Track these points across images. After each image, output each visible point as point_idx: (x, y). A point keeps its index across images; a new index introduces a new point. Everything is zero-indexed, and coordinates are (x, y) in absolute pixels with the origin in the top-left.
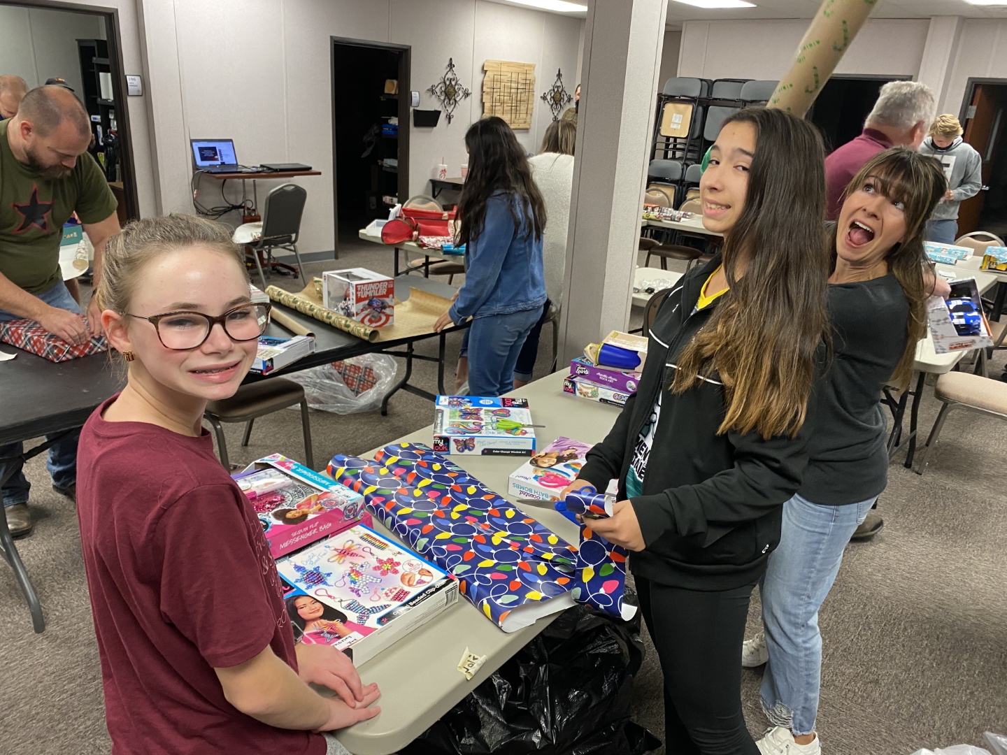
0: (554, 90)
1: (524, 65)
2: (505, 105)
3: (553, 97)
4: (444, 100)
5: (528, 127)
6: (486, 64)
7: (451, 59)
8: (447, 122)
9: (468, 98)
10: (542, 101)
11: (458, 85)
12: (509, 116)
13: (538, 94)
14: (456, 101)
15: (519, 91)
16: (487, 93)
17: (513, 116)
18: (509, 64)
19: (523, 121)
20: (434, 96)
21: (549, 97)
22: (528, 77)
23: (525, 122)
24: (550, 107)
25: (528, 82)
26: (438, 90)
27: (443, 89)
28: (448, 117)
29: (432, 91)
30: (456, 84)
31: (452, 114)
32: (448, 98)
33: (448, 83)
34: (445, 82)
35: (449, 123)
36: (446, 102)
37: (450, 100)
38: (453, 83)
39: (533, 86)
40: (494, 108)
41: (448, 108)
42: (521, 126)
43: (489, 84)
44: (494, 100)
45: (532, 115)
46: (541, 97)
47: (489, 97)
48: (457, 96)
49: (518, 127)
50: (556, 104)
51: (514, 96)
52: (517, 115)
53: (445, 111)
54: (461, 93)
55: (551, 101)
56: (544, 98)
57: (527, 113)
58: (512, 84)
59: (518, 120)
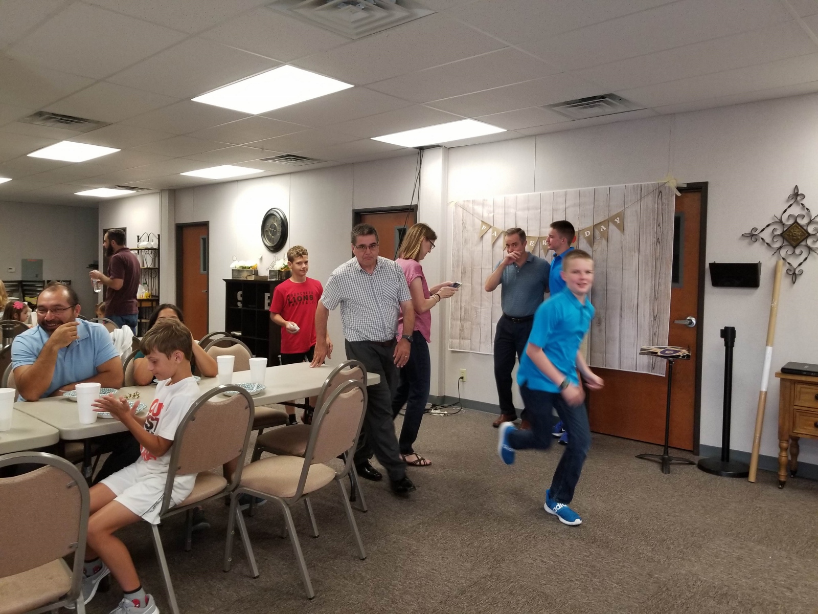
4: (780, 248)
7: (797, 187)
8: (789, 280)
14: (810, 249)
20: (757, 245)
26: (766, 235)
27: (779, 232)
28: (791, 273)
29: (752, 236)
30: (810, 222)
31: (802, 267)
32: (791, 245)
33: (791, 222)
34: (781, 221)
35: (794, 283)
36: (783, 252)
37: (795, 247)
38: (803, 222)
41: (789, 260)
48: (814, 242)
53: (784, 265)
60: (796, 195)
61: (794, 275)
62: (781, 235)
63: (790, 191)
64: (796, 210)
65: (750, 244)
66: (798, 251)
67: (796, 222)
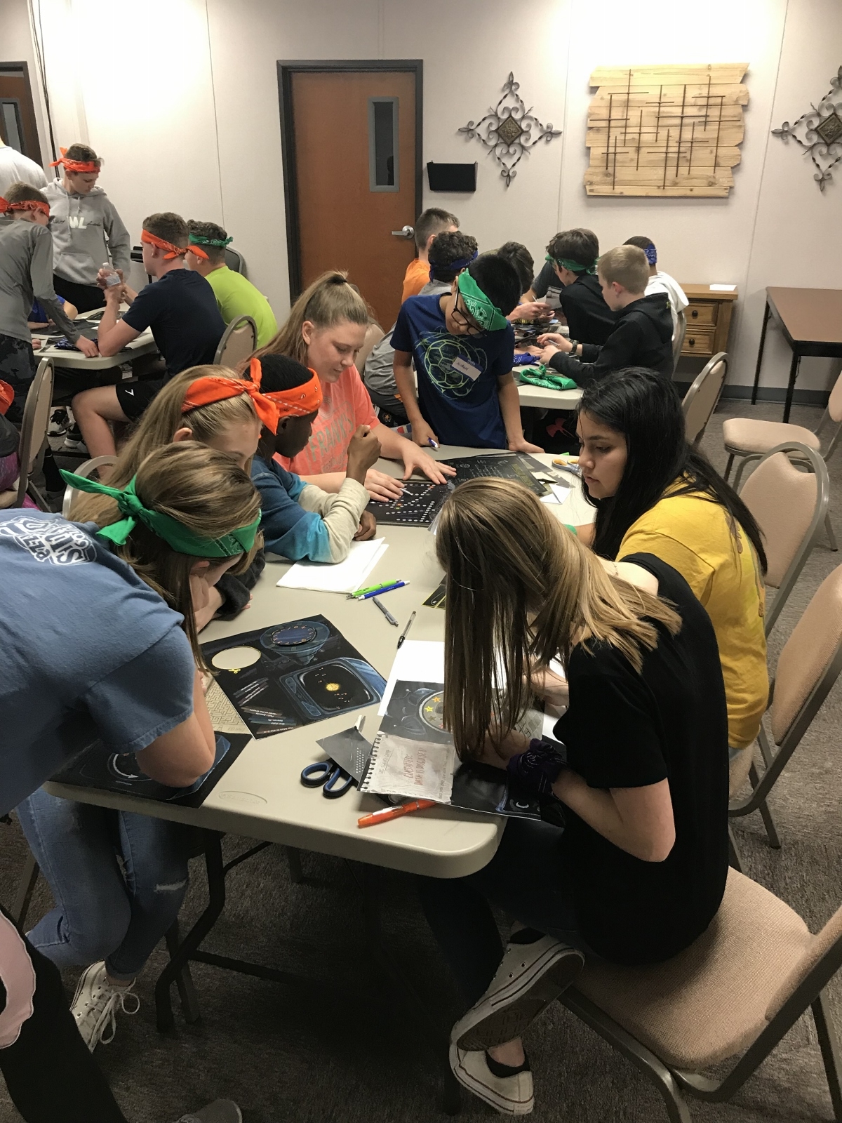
0: (819, 115)
1: (709, 68)
2: (643, 150)
3: (816, 130)
4: (496, 145)
5: (724, 193)
6: (597, 75)
7: (511, 74)
8: (503, 183)
9: (555, 142)
10: (778, 142)
11: (531, 118)
12: (661, 172)
13: (759, 124)
14: (523, 148)
15: (686, 121)
16: (598, 130)
17: (671, 172)
19: (705, 182)
20: (473, 141)
21: (801, 133)
22: (715, 91)
23: (711, 184)
24: (802, 150)
25: (712, 101)
26: (482, 130)
27: (494, 128)
28: (506, 174)
29: (468, 131)
30: (524, 117)
31: (515, 168)
32: (505, 143)
33: (505, 116)
34: (496, 114)
35: (508, 186)
36: (498, 151)
37: (509, 146)
38: (517, 116)
39: (740, 110)
40: (612, 157)
41: (503, 160)
42: (697, 192)
43: (604, 113)
44: (612, 141)
45: (736, 168)
46: (774, 133)
47: (602, 137)
48: (527, 140)
49: (689, 193)
50: (828, 145)
51: (675, 133)
52: (683, 171)
53: (499, 165)
54: (535, 133)
55: (809, 139)
56: (783, 133)
57: (716, 165)
58: (662, 109)
59: (688, 179)
60: (511, 85)
61: (508, 177)
62: (496, 131)
63: (505, 81)
64: (510, 103)
65: (467, 141)
66: (511, 150)
67: (510, 116)
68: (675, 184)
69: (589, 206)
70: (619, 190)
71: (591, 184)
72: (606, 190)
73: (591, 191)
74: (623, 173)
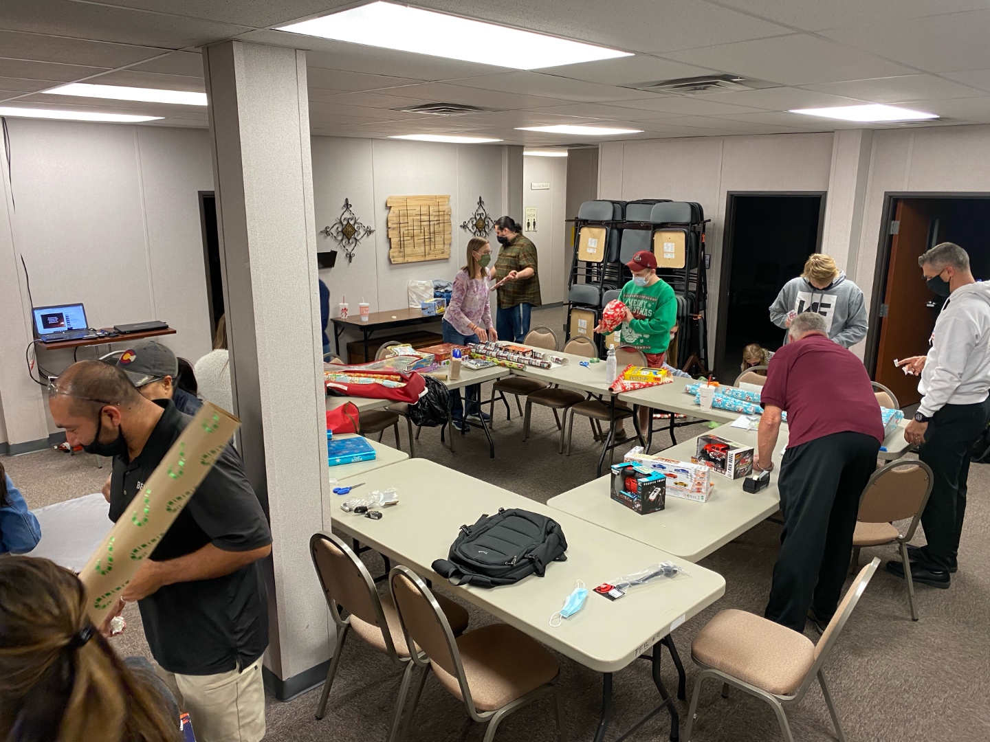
0: (476, 218)
1: (436, 197)
2: (416, 238)
3: (475, 225)
4: (342, 240)
5: (447, 257)
6: (389, 200)
7: (347, 199)
8: (347, 260)
9: (371, 236)
10: (462, 230)
11: (358, 223)
12: (423, 248)
13: (456, 222)
14: (356, 239)
15: (431, 223)
16: (394, 229)
17: (427, 248)
18: (417, 198)
19: (440, 252)
20: (329, 237)
21: (470, 226)
22: (441, 208)
23: (443, 253)
25: (441, 213)
26: (333, 231)
27: (340, 229)
28: (348, 256)
29: (326, 232)
30: (355, 223)
31: (353, 252)
32: (347, 237)
33: (345, 223)
34: (341, 222)
35: (350, 262)
36: (344, 242)
37: (349, 240)
38: (352, 222)
39: (449, 217)
40: (402, 242)
41: (347, 248)
42: (438, 257)
43: (395, 220)
44: (402, 234)
45: (450, 244)
46: (461, 226)
47: (396, 232)
48: (358, 235)
49: (435, 258)
50: (480, 232)
51: (426, 229)
52: (432, 247)
53: (344, 251)
54: (362, 232)
55: (473, 229)
56: (464, 226)
57: (444, 244)
58: (422, 217)
59: (434, 251)
60: (347, 205)
61: (350, 257)
62: (342, 231)
63: (344, 203)
64: (347, 215)
65: (325, 238)
66: (351, 241)
67: (348, 222)
68: (429, 254)
69: (391, 269)
70: (407, 259)
71: (393, 257)
72: (400, 260)
73: (394, 261)
74: (408, 250)
